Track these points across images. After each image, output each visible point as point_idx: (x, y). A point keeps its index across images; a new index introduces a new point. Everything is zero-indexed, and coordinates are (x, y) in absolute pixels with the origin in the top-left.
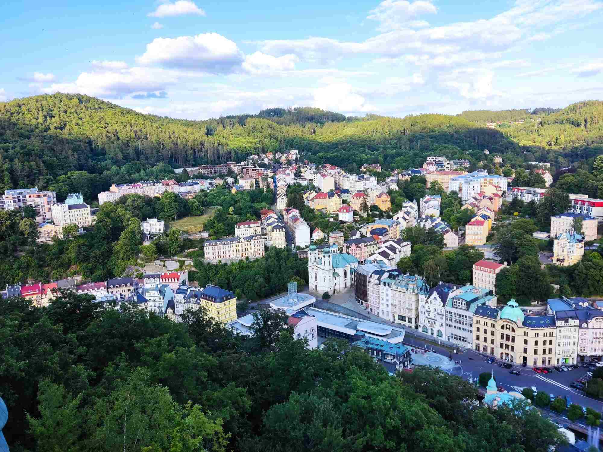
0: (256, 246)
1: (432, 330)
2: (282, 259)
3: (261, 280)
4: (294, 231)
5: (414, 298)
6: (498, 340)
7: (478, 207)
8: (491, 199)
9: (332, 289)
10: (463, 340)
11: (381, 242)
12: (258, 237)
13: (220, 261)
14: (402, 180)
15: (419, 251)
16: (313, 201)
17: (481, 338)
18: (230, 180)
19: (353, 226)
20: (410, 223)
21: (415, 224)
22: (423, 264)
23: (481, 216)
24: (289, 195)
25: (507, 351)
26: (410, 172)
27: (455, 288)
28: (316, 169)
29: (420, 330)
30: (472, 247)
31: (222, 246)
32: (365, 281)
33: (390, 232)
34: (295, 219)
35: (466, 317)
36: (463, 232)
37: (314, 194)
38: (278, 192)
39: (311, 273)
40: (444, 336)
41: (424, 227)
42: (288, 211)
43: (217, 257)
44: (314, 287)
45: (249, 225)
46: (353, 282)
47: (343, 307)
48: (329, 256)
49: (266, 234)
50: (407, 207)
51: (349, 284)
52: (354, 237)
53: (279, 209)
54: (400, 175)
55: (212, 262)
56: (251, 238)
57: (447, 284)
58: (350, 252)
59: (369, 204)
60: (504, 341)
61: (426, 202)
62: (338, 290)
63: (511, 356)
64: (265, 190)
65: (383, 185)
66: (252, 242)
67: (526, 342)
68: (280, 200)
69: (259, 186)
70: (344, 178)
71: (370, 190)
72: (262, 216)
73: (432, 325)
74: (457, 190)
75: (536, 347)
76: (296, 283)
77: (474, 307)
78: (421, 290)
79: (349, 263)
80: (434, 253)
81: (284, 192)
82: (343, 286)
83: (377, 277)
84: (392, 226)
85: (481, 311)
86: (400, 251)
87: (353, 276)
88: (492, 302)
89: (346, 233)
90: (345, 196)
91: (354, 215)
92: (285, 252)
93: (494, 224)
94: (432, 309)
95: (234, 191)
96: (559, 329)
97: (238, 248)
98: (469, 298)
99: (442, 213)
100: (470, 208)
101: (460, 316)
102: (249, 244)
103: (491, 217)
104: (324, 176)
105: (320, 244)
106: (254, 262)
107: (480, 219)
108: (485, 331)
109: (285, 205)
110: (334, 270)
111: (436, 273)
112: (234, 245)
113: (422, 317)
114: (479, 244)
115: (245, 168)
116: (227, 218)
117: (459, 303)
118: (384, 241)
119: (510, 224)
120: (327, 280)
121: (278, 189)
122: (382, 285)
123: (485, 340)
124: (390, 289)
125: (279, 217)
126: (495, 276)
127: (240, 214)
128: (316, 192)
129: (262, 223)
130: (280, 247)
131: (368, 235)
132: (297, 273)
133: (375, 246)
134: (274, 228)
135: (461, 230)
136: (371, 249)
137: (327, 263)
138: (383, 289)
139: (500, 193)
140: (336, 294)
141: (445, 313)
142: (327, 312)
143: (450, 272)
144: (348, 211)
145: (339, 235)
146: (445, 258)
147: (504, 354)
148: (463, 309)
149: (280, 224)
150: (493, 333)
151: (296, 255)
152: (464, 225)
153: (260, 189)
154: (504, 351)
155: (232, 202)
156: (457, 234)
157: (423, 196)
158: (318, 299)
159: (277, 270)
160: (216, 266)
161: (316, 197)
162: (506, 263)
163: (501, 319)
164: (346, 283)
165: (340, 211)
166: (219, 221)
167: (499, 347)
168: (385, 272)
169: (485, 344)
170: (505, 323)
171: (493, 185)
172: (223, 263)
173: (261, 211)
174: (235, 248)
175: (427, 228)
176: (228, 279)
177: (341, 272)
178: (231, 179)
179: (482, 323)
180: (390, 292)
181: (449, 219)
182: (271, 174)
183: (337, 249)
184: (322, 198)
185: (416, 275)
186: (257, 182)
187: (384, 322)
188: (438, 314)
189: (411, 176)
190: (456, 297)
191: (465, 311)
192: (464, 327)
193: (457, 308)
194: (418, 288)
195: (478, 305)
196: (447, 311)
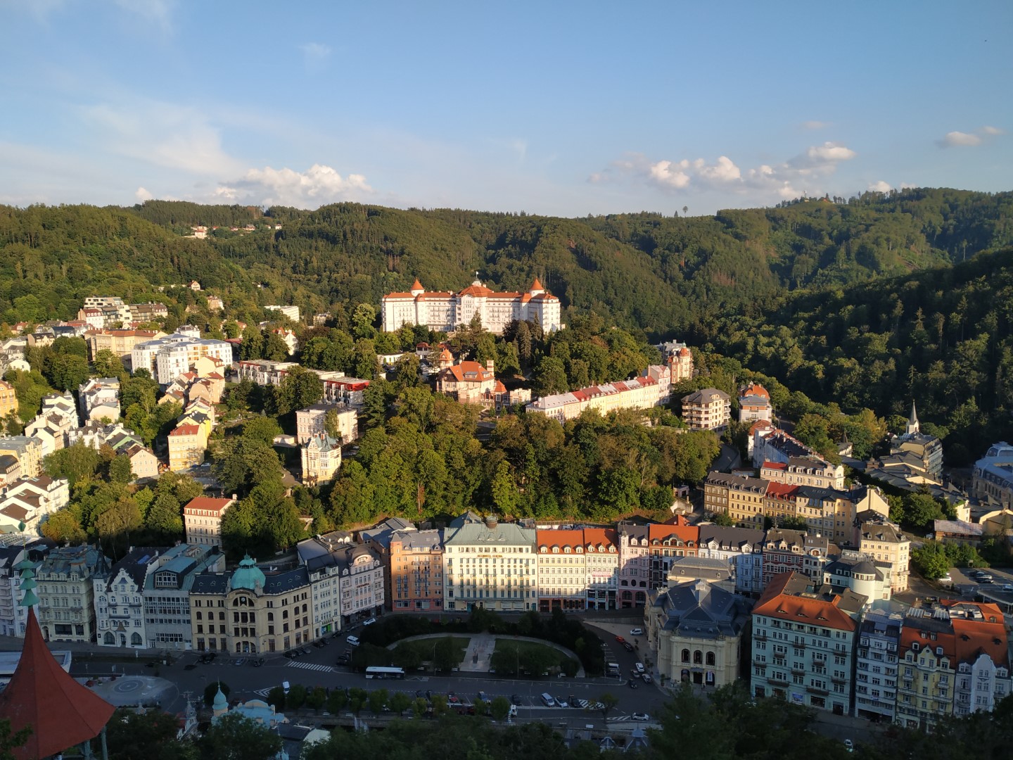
1: (123, 636)
5: (83, 589)
6: (231, 624)
7: (188, 397)
8: (207, 383)
10: (176, 640)
11: (2, 486)
14: (36, 348)
15: (86, 496)
17: (206, 629)
21: (73, 439)
22: (96, 520)
23: (193, 418)
27: (157, 553)
29: (101, 642)
30: (181, 476)
33: (21, 462)
35: (178, 599)
36: (164, 447)
40: (144, 641)
41: (91, 446)
50: (52, 406)
57: (142, 549)
60: (240, 625)
61: (91, 393)
63: (252, 644)
67: (271, 617)
73: (121, 628)
74: (149, 366)
75: (286, 621)
77: (189, 581)
78: (96, 569)
83: (4, 562)
84: (24, 450)
85: (201, 584)
86: (47, 500)
88: (218, 566)
93: (214, 427)
94: (119, 600)
96: (313, 585)
98: (179, 567)
99: (123, 414)
100: (173, 400)
101: (169, 599)
103: (209, 416)
107: (191, 421)
108: (211, 616)
113: (102, 619)
117: (165, 579)
118: (10, 482)
122: (17, 576)
123: (212, 629)
126: (219, 521)
135: (161, 443)
138: (18, 583)
139: (221, 372)
141: (142, 601)
147: (241, 644)
148: (172, 589)
150: (222, 616)
152: (165, 435)
154: (241, 639)
156: (155, 453)
157: (84, 380)
162: (235, 496)
163: (232, 590)
167: (233, 634)
168: (20, 549)
169: (212, 636)
170: (238, 596)
171: (209, 358)
175: (97, 447)
179: (204, 603)
181: (137, 425)
185: (85, 545)
188: (131, 606)
189: (54, 337)
190: (159, 570)
191: (176, 591)
192: (177, 617)
193: (162, 589)
194: (90, 568)
195: (196, 576)
196: (146, 598)
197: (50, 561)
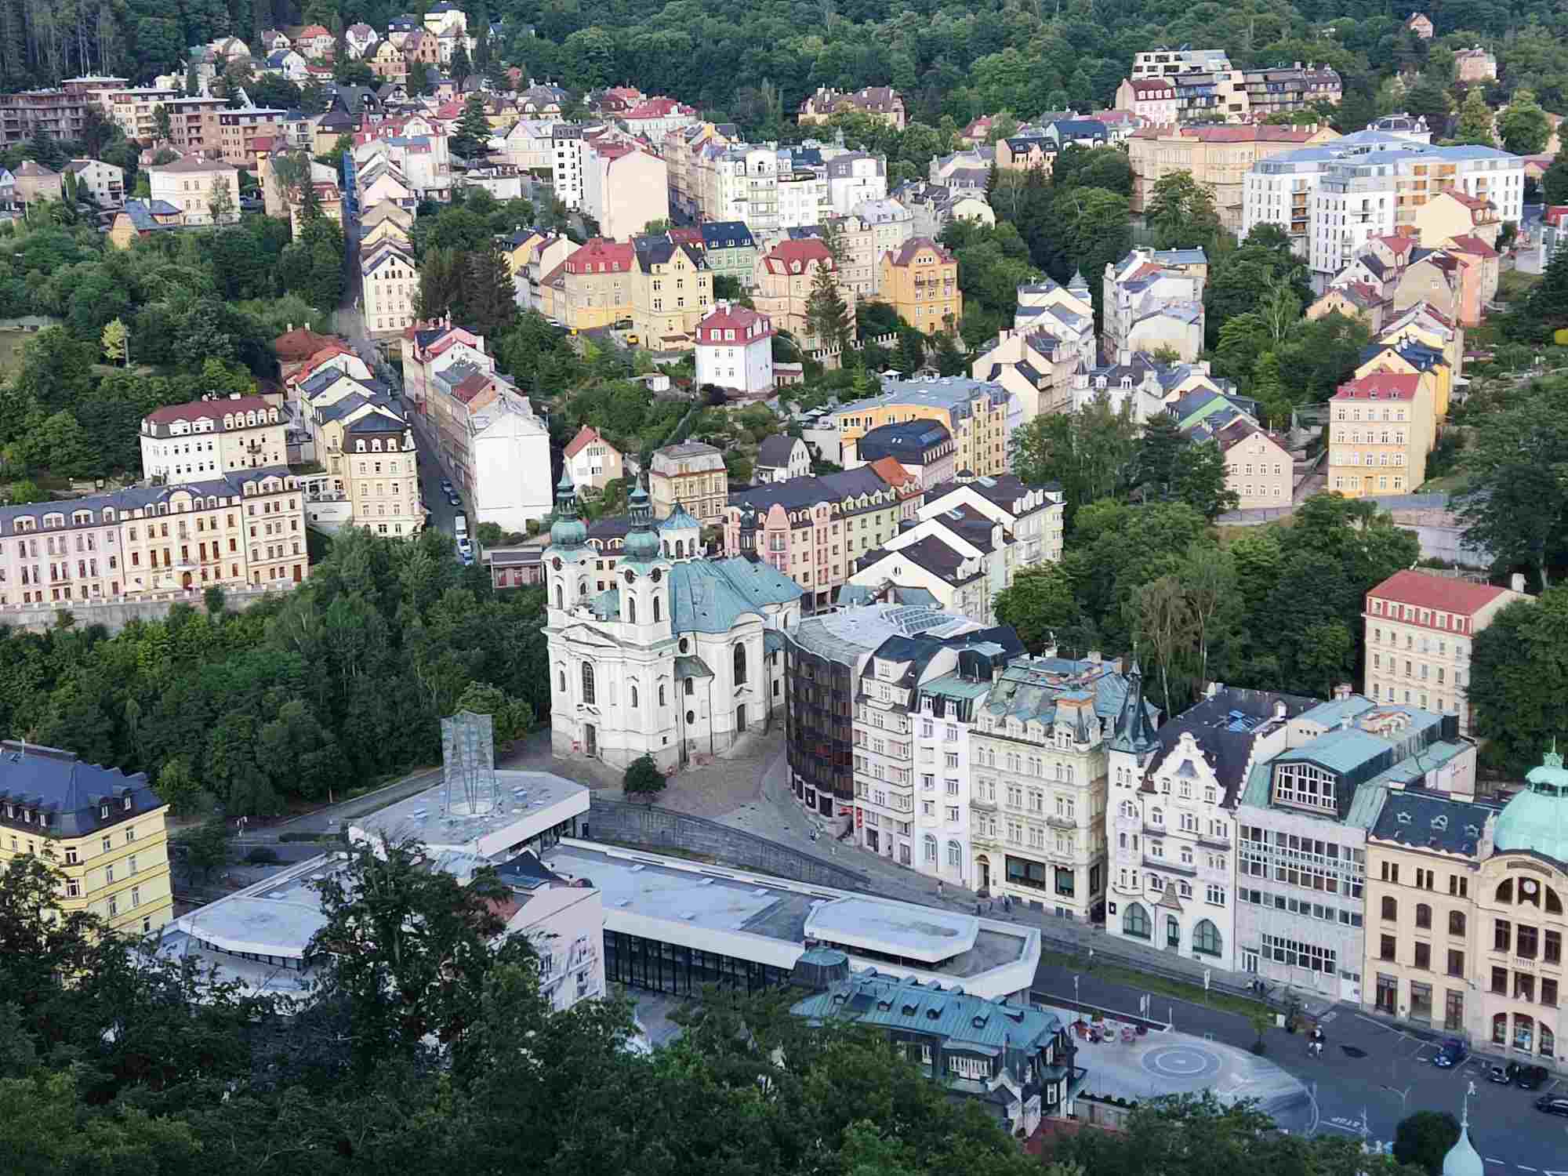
0: (261, 530)
1: (1172, 923)
2: (405, 598)
3: (295, 707)
4: (461, 449)
5: (1082, 772)
6: (1482, 954)
7: (1387, 304)
8: (1447, 264)
9: (673, 739)
10: (1317, 965)
11: (911, 495)
12: (270, 480)
13: (66, 618)
14: (1012, 174)
15: (1106, 535)
16: (561, 287)
17: (1405, 952)
18: (99, 175)
19: (774, 417)
20: (1057, 396)
21: (1083, 396)
22: (1126, 598)
23: (1402, 354)
24: (430, 254)
25: (1522, 1006)
26: (1052, 132)
27: (1281, 710)
28: (566, 113)
29: (1114, 925)
30: (1362, 509)
31: (71, 536)
32: (840, 694)
33: (959, 441)
34: (467, 385)
35: (1333, 849)
36: (1316, 431)
37: (564, 248)
38: (368, 240)
39: (563, 663)
40: (1227, 949)
41: (1124, 415)
42: (424, 339)
43: (48, 596)
44: (580, 737)
45: (218, 418)
46: (780, 699)
47: (727, 830)
48: (656, 575)
49: (313, 467)
50: (1037, 311)
51: (756, 714)
52: (780, 474)
53: (374, 328)
54: (1001, 144)
55: (23, 619)
56: (232, 487)
57: (1243, 694)
58: (761, 551)
59: (847, 296)
60: (1512, 961)
61: (1134, 286)
62: (703, 747)
63: (1544, 1029)
64: (296, 230)
65: (918, 199)
66: (236, 512)
68: (383, 283)
69: (262, 209)
70: (720, 164)
71: (852, 225)
72: (286, 369)
73: (1171, 901)
74: (1286, 219)
76: (487, 720)
77: (1369, 801)
78: (1119, 728)
79: (756, 608)
80: (1179, 541)
81: (402, 238)
82: (725, 723)
83: (898, 670)
84: (968, 414)
85: (1403, 817)
86: (1008, 538)
87: (778, 671)
88: (1455, 773)
89: (740, 455)
90: (726, 260)
91: (777, 357)
92: (421, 560)
93: (1460, 389)
94: (1171, 822)
95: (122, 234)
97: (159, 542)
98: (1346, 757)
99: (1211, 341)
100: (1348, 310)
101: (1306, 845)
102: (222, 522)
103: (1448, 355)
104: (612, 151)
105: (603, 510)
106: (254, 613)
107: (1397, 364)
108: (1424, 917)
109: (409, 309)
110: (684, 645)
111: (1187, 642)
112: (142, 527)
113: (1122, 862)
114: (1390, 490)
115: (179, 108)
116: (96, 381)
117: (1302, 786)
118: (928, 485)
119: (1536, 388)
120: (647, 695)
121: (366, 221)
122: (928, 713)
123: (1422, 956)
124: (964, 727)
125: (379, 376)
126: (1468, 649)
127: (165, 361)
128: (573, 237)
129: (287, 409)
130: (391, 533)
131: (851, 461)
132: (490, 670)
133: (885, 514)
134: (353, 433)
135: (1305, 424)
136: (863, 531)
137: (644, 612)
138: (928, 731)
139: (1489, 236)
140: (692, 766)
141: (1232, 836)
142: (655, 858)
143: (1258, 635)
144: (743, 338)
145: (700, 463)
146: (1229, 567)
147: (1510, 1020)
148: (1319, 815)
149: (385, 412)
150: (1457, 923)
151: (479, 577)
152: (1321, 400)
153: (267, 222)
154: (1511, 1004)
155: (120, 297)
156: (1286, 446)
157: (1118, 254)
158: (601, 793)
159: (380, 653)
160: (46, 644)
161: (574, 266)
162: (1518, 581)
163: (1497, 851)
164: (741, 709)
165: (705, 340)
166: (50, 400)
167: (1488, 985)
168: (939, 643)
169: (1421, 976)
170: (1515, 874)
171: (1458, 197)
172: (82, 626)
173: (277, 344)
174: (143, 545)
175: (1141, 419)
176: (111, 708)
177: (716, 652)
178: (106, 168)
179: (1408, 876)
180: (964, 744)
181: (1246, 369)
182: (326, 143)
183: (696, 535)
184: (609, 270)
185: (1094, 657)
186: (249, 187)
187: (939, 895)
188: (1201, 843)
189: (1055, 148)
190: (1285, 756)
191: (1329, 824)
192: (1325, 899)
193: (1293, 810)
194: (1103, 720)
195: (1389, 791)
196: (1245, 829)
197: (1007, 687)
